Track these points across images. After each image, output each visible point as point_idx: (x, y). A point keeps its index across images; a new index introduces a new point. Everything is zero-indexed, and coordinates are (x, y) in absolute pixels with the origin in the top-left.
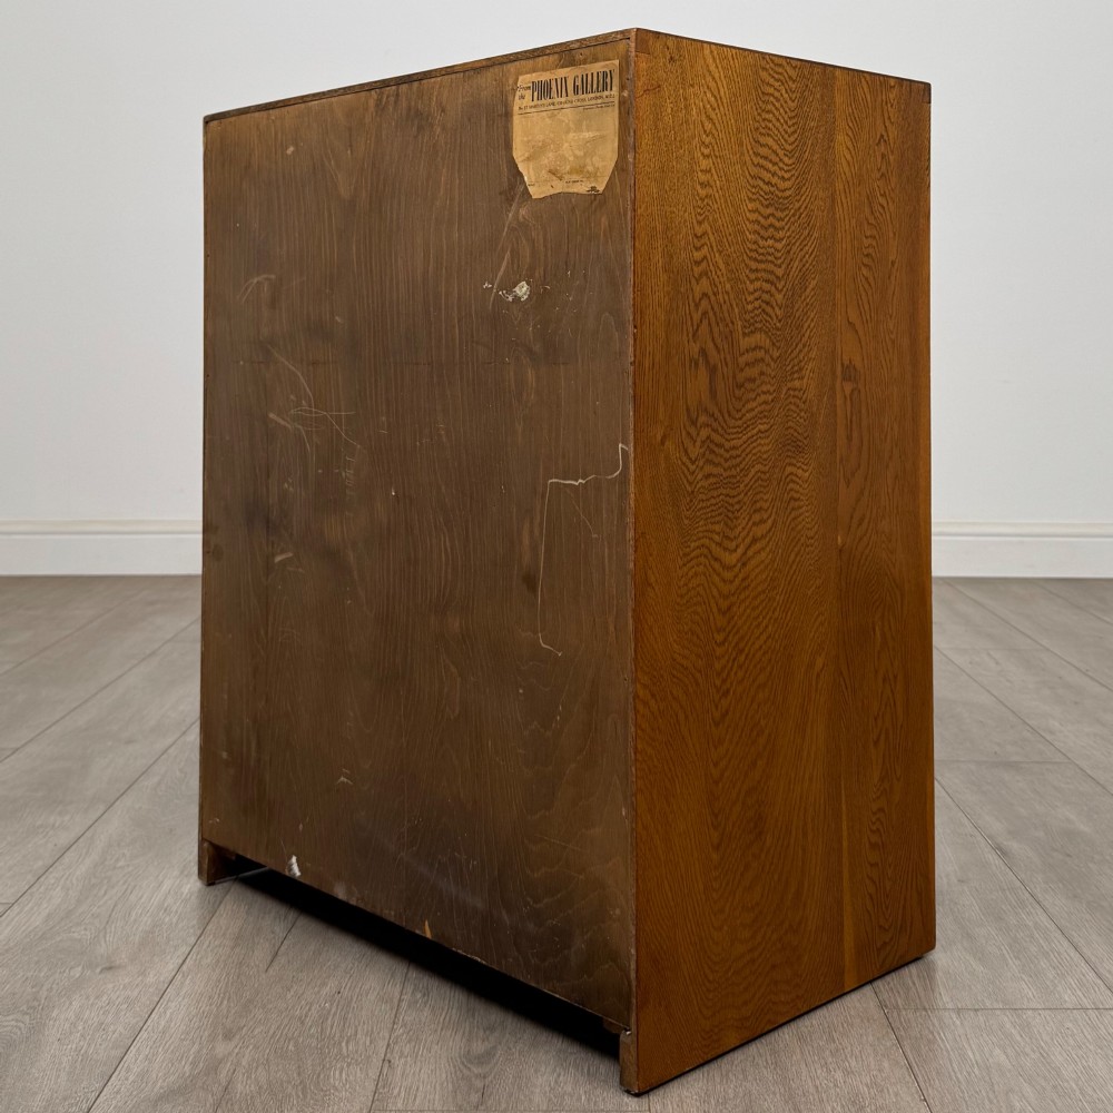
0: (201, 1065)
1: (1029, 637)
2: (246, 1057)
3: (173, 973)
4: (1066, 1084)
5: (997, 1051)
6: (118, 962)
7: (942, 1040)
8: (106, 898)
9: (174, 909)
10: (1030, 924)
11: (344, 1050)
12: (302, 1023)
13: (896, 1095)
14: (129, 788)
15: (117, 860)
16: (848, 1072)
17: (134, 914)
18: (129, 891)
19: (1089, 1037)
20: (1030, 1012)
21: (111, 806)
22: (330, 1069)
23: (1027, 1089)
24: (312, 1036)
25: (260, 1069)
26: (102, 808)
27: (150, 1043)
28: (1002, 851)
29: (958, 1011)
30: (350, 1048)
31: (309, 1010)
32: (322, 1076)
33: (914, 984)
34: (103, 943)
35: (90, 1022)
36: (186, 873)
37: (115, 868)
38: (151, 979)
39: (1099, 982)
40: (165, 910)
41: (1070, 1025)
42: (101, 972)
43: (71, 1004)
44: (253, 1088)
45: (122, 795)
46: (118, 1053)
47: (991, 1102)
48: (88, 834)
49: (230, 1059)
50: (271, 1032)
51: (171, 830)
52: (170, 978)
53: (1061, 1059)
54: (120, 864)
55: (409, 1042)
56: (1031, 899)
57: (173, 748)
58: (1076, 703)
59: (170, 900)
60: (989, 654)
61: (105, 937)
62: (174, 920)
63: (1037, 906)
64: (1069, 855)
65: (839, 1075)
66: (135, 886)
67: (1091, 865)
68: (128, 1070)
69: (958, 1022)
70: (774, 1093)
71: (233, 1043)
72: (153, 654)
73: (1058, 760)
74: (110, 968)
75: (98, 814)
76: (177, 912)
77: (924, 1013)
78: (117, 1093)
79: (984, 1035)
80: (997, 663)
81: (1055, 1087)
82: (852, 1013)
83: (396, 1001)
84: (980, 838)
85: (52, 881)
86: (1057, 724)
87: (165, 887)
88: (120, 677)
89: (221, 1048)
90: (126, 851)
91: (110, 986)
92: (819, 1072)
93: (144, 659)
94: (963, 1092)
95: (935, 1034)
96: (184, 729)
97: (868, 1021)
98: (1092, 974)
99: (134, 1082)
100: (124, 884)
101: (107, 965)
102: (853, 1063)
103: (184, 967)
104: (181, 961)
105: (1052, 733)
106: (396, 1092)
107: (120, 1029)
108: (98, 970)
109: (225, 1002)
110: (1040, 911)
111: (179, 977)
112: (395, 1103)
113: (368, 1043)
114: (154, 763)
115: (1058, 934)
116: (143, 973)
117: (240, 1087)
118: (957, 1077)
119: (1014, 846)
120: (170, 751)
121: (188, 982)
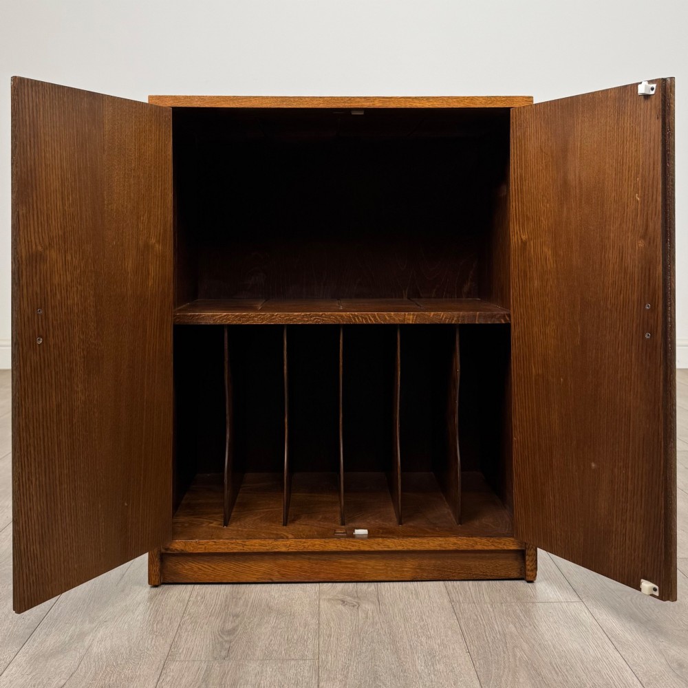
5: (511, 625)
7: (482, 620)
11: (155, 628)
13: (454, 649)
16: (429, 637)
23: (525, 646)
30: (158, 626)
33: (470, 589)
43: (6, 604)
47: (504, 653)
55: (191, 623)
65: (423, 639)
69: (491, 610)
77: (473, 605)
82: (435, 605)
83: (186, 602)
85: (4, 537)
92: (413, 637)
97: (443, 609)
99: (37, 647)
102: (432, 632)
106: (181, 651)
109: (92, 602)
112: (180, 657)
113: (168, 624)
117: (95, 649)
118: (487, 640)
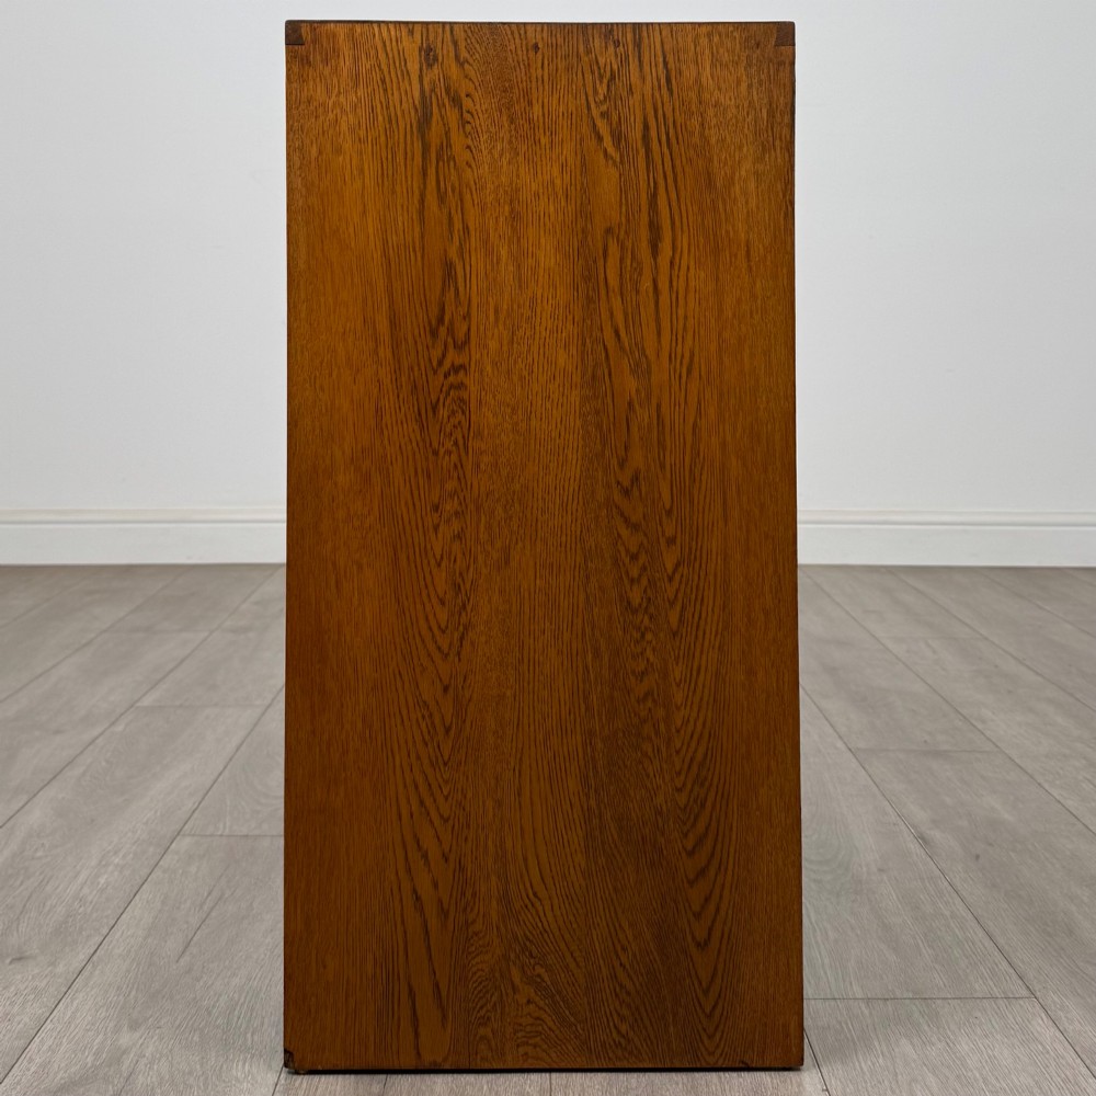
0: (104, 1056)
1: (967, 625)
2: (150, 1049)
3: (84, 963)
4: (970, 1074)
6: (28, 954)
8: (21, 889)
9: (90, 898)
10: (947, 913)
12: (209, 1014)
14: (55, 777)
15: (36, 851)
17: (49, 903)
18: (46, 880)
19: (997, 1027)
20: (939, 1002)
21: (35, 795)
22: (233, 1061)
24: (218, 1027)
25: (163, 1060)
26: (25, 798)
27: (55, 1034)
28: (923, 840)
29: (868, 1000)
31: (218, 1001)
32: (225, 1067)
34: (15, 933)
36: (104, 863)
37: (33, 859)
38: (60, 969)
39: (1012, 971)
40: (80, 901)
41: (979, 1014)
42: (11, 963)
44: (154, 1079)
45: (46, 785)
46: (22, 1043)
48: (8, 825)
49: (134, 1050)
50: (177, 1023)
51: (93, 821)
53: (966, 1048)
54: (39, 854)
56: (950, 888)
57: (100, 739)
58: (1010, 692)
59: (86, 890)
60: (927, 643)
61: (18, 927)
62: (89, 910)
63: (956, 896)
66: (52, 877)
67: (1012, 854)
68: (31, 1060)
70: (677, 1084)
71: (137, 1035)
72: (89, 643)
73: (987, 749)
74: (20, 959)
75: (20, 805)
76: (91, 902)
78: (18, 1083)
79: (893, 1026)
80: (934, 652)
81: (958, 1077)
84: (903, 827)
86: (990, 714)
87: (82, 877)
88: (54, 666)
89: (125, 1039)
90: (45, 842)
91: (19, 977)
94: (866, 1082)
95: (844, 1026)
98: (1004, 964)
100: (41, 874)
101: (18, 956)
103: (95, 958)
104: (92, 951)
105: (983, 722)
107: (26, 1019)
108: (8, 961)
110: (958, 901)
111: (89, 967)
114: (82, 752)
115: (974, 924)
116: (53, 964)
119: (936, 835)
120: (97, 741)
121: (97, 972)
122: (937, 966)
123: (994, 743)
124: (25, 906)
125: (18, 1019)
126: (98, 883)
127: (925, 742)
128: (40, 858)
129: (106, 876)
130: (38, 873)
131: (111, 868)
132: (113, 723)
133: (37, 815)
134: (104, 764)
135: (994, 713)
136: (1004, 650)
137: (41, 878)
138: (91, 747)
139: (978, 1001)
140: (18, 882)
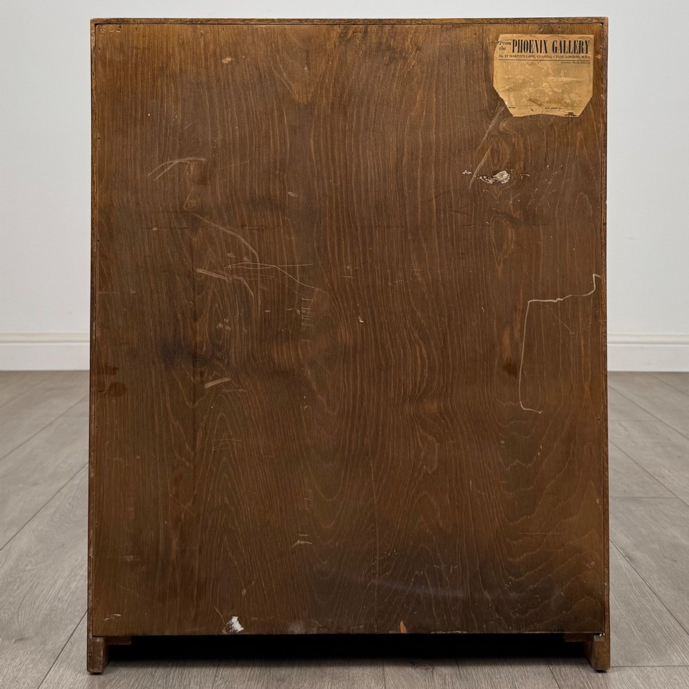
1: (647, 412)
3: (65, 643)
6: (27, 635)
8: (18, 591)
9: (66, 598)
10: (649, 608)
14: (34, 516)
15: (26, 565)
18: (34, 587)
20: (649, 669)
21: (23, 528)
26: (16, 530)
28: (630, 558)
35: (8, 676)
36: (73, 574)
37: (24, 571)
38: (49, 647)
40: (59, 600)
41: (677, 677)
42: (15, 642)
45: (30, 520)
48: (6, 548)
51: (63, 545)
52: (62, 647)
54: (29, 568)
56: (649, 591)
58: (679, 457)
59: (62, 593)
60: (620, 424)
61: (18, 618)
62: (65, 606)
63: (654, 596)
64: (675, 561)
66: (39, 583)
72: (51, 424)
73: (667, 496)
74: (21, 640)
75: (13, 533)
76: (67, 601)
79: (618, 684)
80: (626, 430)
86: (667, 472)
87: (58, 585)
88: (27, 441)
90: (32, 559)
91: (22, 651)
93: (44, 428)
96: (72, 475)
101: (20, 637)
103: (72, 639)
104: (70, 635)
105: (663, 477)
107: (29, 681)
108: (13, 640)
110: (656, 599)
111: (69, 645)
114: (51, 499)
115: (668, 615)
116: (44, 643)
119: (638, 555)
120: (63, 490)
121: (74, 649)
122: (645, 644)
123: (671, 491)
124: (21, 604)
125: (23, 680)
126: (71, 588)
127: (625, 491)
128: (29, 571)
129: (75, 583)
130: (28, 582)
131: (78, 578)
132: (72, 479)
133: (25, 541)
134: (67, 506)
135: (669, 471)
136: (672, 428)
137: (31, 583)
138: (58, 494)
139: (675, 668)
140: (16, 587)
